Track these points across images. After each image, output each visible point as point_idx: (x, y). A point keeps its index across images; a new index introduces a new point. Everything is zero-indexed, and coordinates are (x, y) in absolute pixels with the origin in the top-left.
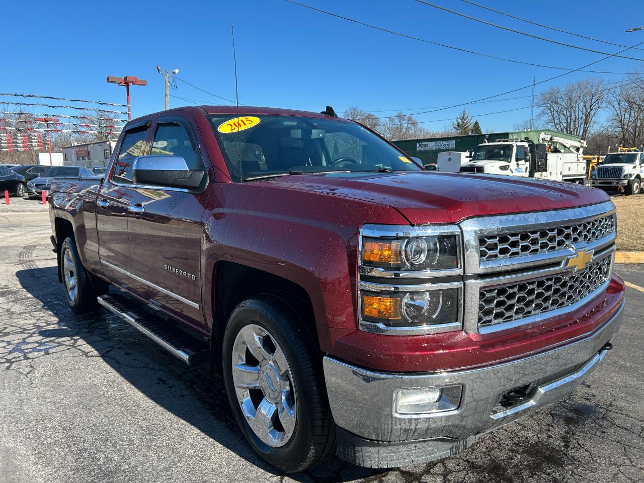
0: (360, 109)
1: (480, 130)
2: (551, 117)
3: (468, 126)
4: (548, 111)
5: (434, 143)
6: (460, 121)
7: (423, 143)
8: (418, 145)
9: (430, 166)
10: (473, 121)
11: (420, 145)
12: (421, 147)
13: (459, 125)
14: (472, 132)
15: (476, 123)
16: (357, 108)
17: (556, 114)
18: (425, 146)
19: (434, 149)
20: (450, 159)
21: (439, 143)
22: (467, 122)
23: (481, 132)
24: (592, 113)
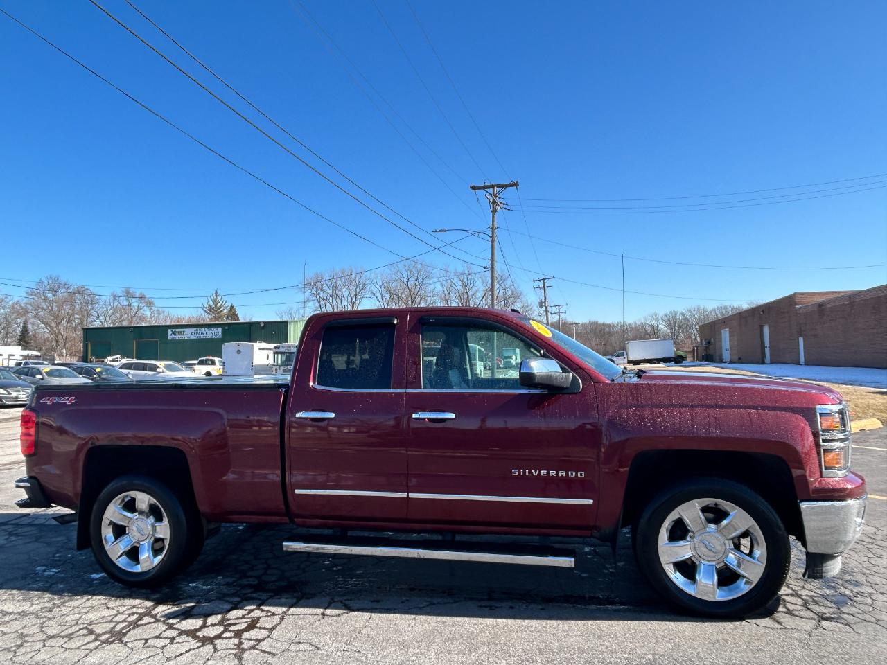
0: (63, 279)
1: (237, 316)
2: (317, 305)
3: (222, 311)
4: (315, 298)
5: (193, 330)
6: (211, 303)
7: (178, 330)
8: (170, 332)
9: (207, 360)
10: (229, 305)
11: (173, 333)
12: (175, 335)
13: (210, 308)
14: (227, 318)
15: (232, 307)
16: (58, 277)
17: (322, 302)
18: (180, 333)
19: (193, 337)
20: (239, 352)
21: (200, 330)
22: (221, 307)
23: (238, 319)
24: (358, 302)
